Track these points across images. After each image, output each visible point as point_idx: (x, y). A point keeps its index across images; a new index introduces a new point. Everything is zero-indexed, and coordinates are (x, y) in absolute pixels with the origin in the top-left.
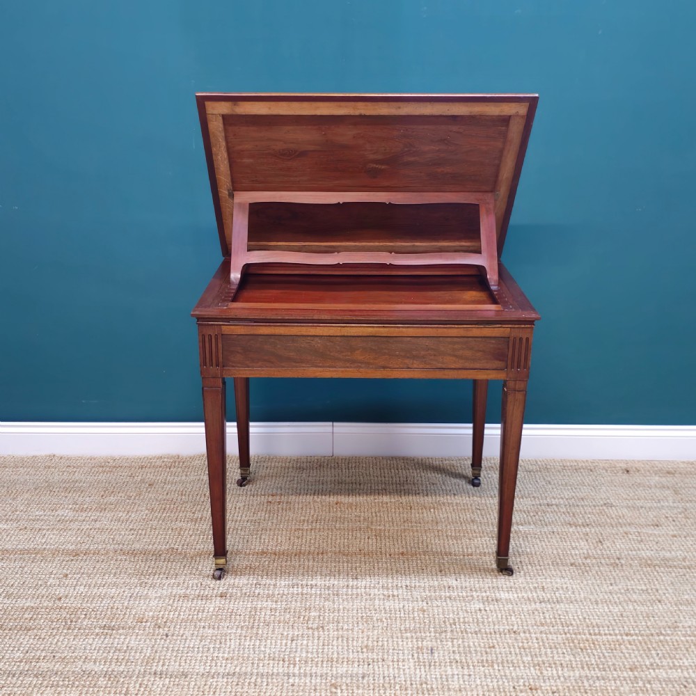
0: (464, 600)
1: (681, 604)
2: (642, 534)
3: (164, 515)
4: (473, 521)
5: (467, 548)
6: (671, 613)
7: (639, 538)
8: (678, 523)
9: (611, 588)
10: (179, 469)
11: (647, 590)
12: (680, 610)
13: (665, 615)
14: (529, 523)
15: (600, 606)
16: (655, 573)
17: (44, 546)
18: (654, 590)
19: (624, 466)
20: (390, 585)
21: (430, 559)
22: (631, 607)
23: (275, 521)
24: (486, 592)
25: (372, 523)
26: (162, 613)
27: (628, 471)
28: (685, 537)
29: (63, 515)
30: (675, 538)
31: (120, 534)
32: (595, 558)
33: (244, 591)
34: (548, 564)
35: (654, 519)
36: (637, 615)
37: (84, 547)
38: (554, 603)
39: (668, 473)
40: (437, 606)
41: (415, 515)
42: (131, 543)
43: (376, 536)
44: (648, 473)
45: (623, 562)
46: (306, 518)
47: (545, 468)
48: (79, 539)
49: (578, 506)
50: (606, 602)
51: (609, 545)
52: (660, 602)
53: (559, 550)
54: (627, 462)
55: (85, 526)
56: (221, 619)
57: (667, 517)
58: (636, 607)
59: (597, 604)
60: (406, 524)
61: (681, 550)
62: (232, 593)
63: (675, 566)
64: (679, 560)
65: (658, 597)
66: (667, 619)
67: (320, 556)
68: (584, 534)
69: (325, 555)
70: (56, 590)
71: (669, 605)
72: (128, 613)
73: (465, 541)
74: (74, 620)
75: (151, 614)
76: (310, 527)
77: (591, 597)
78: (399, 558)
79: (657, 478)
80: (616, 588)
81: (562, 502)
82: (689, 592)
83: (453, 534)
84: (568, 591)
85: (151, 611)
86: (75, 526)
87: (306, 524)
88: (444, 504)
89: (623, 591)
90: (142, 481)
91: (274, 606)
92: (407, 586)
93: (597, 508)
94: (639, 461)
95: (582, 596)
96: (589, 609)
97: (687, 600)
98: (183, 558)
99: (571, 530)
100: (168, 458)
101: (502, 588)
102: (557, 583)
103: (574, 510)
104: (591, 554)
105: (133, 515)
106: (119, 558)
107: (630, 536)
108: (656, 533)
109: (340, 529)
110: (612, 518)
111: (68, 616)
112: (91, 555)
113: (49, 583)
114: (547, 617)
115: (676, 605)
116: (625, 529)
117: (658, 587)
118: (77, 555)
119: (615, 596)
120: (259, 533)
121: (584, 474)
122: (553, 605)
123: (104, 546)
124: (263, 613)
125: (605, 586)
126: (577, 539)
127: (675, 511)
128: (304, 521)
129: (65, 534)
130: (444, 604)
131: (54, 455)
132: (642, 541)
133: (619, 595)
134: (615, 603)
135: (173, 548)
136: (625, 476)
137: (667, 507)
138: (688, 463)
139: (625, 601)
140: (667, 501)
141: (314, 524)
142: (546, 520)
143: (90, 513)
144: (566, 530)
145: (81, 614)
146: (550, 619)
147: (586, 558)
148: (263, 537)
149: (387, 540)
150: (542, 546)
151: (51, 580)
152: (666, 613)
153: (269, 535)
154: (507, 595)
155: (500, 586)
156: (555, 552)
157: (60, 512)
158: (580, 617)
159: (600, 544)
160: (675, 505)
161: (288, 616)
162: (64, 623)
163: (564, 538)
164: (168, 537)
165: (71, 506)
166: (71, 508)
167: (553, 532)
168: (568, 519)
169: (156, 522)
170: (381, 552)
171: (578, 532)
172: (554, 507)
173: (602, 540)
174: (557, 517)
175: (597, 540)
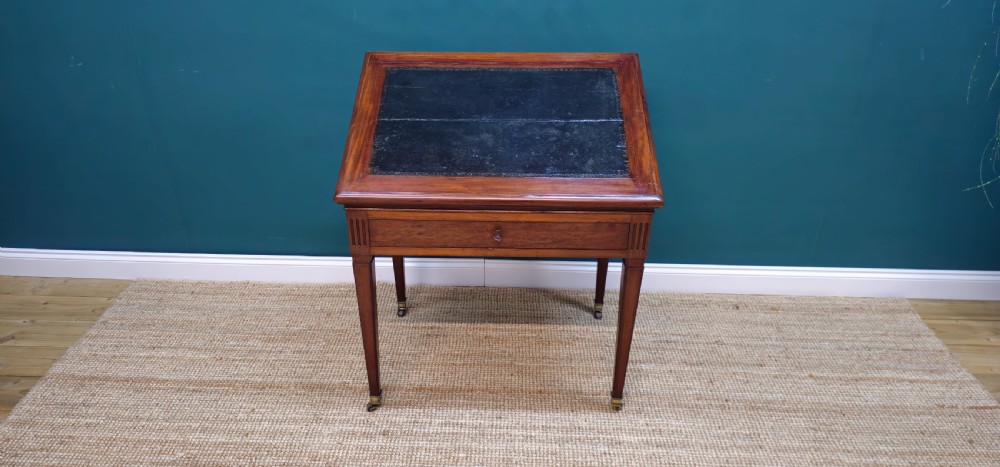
0: (591, 443)
2: (748, 375)
4: (602, 358)
5: (596, 387)
7: (745, 379)
8: (779, 363)
9: (719, 431)
11: (750, 434)
12: (778, 457)
14: (651, 362)
15: (709, 451)
16: (758, 417)
18: (757, 435)
19: (735, 301)
21: (564, 398)
22: (736, 453)
23: (433, 355)
26: (333, 451)
28: (785, 379)
30: (777, 380)
32: (706, 399)
33: (403, 429)
34: (666, 406)
35: (759, 358)
37: (269, 379)
38: (669, 447)
39: (773, 309)
40: (568, 449)
43: (518, 372)
44: (755, 309)
47: (665, 301)
48: (266, 371)
49: (693, 343)
50: (714, 446)
51: (719, 385)
54: (737, 296)
55: (272, 357)
57: (770, 356)
60: (544, 361)
61: (782, 392)
62: (393, 432)
63: (775, 409)
64: (779, 402)
65: (760, 442)
67: (470, 393)
68: (697, 373)
69: (474, 392)
72: (304, 450)
73: (594, 379)
75: (324, 451)
77: (702, 441)
78: (537, 396)
79: (762, 314)
80: (723, 432)
81: (679, 338)
84: (682, 434)
85: (323, 448)
88: (578, 339)
89: (729, 435)
92: (543, 426)
94: (747, 296)
95: (694, 439)
99: (686, 368)
102: (672, 425)
103: (689, 348)
104: (703, 395)
108: (760, 373)
109: (488, 365)
110: (723, 357)
116: (733, 369)
117: (760, 431)
119: (722, 440)
120: (419, 367)
121: (699, 309)
122: (668, 450)
124: (419, 453)
125: (714, 429)
126: (691, 378)
127: (778, 350)
130: (574, 446)
132: (748, 382)
133: (726, 440)
134: (722, 448)
135: (345, 382)
136: (735, 312)
137: (771, 345)
138: (790, 298)
140: (771, 340)
142: (665, 358)
143: (276, 344)
144: (682, 368)
147: (698, 399)
148: (422, 372)
149: (528, 377)
152: (766, 459)
153: (427, 371)
154: (628, 437)
156: (672, 392)
160: (778, 343)
161: (440, 457)
163: (680, 378)
164: (341, 370)
165: (260, 336)
166: (261, 338)
167: (671, 371)
168: (684, 357)
169: (331, 355)
170: (522, 390)
171: (692, 371)
172: (673, 344)
173: (713, 380)
174: (674, 355)
175: (709, 380)
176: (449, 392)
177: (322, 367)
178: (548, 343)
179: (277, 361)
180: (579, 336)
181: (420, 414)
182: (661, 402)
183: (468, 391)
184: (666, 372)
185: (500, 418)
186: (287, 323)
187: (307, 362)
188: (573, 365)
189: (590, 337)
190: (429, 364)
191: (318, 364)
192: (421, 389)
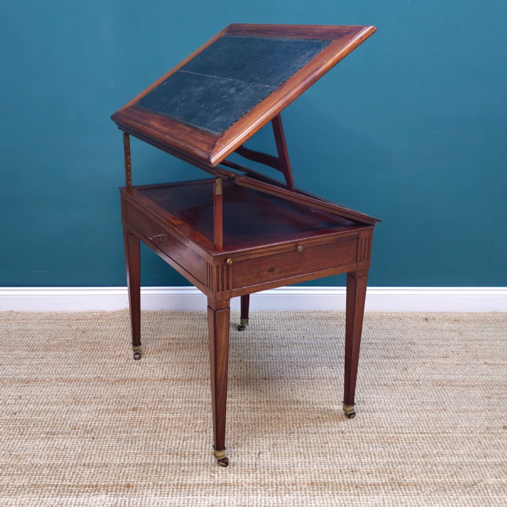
0: (308, 411)
1: (460, 412)
2: (435, 364)
3: (93, 353)
4: (316, 356)
5: (311, 374)
6: (453, 418)
7: (433, 366)
8: (460, 356)
9: (412, 401)
10: (105, 321)
11: (437, 402)
12: (459, 416)
13: (449, 420)
15: (403, 413)
16: (443, 391)
17: (4, 376)
18: (442, 402)
19: (424, 316)
20: (255, 401)
21: (285, 382)
22: (425, 414)
23: (173, 357)
24: (323, 405)
25: (244, 357)
26: (90, 422)
27: (427, 320)
28: (465, 365)
29: (18, 354)
30: (458, 366)
31: (60, 367)
32: (401, 380)
33: (150, 406)
34: (368, 385)
35: (444, 353)
36: (429, 420)
37: (33, 377)
38: (371, 412)
39: (455, 320)
40: (289, 415)
41: (275, 351)
42: (68, 373)
43: (246, 366)
44: (441, 321)
45: (421, 383)
46: (197, 355)
48: (30, 371)
49: (390, 344)
50: (408, 411)
51: (411, 371)
52: (445, 410)
53: (376, 375)
54: (426, 313)
55: (35, 362)
56: (133, 426)
57: (453, 352)
58: (429, 414)
59: (401, 412)
60: (268, 358)
61: (462, 374)
62: (141, 408)
63: (457, 386)
64: (460, 381)
65: (444, 407)
66: (449, 422)
68: (394, 364)
70: (12, 407)
71: (452, 412)
72: (65, 423)
73: (310, 369)
74: (26, 428)
75: (82, 423)
76: (199, 360)
77: (398, 408)
78: (263, 381)
79: (447, 324)
80: (415, 401)
81: (379, 341)
82: (466, 403)
83: (302, 365)
84: (382, 403)
85: (82, 421)
86: (27, 362)
87: (196, 359)
88: (296, 343)
89: (420, 403)
90: (77, 329)
91: (171, 417)
92: (267, 401)
93: (404, 345)
94: (435, 313)
95: (391, 406)
96: (396, 416)
97: (465, 409)
98: (107, 384)
99: (385, 361)
100: (96, 313)
101: (335, 402)
102: (374, 398)
103: (388, 348)
104: (399, 378)
105: (70, 354)
106: (60, 384)
107: (426, 365)
108: (445, 362)
110: (415, 352)
111: (21, 426)
112: (39, 383)
113: (7, 403)
114: (366, 422)
115: (456, 412)
116: (423, 360)
117: (445, 400)
118: (28, 382)
119: (414, 407)
120: (162, 365)
121: (396, 321)
122: (371, 414)
123: (49, 376)
124: (163, 422)
125: (407, 400)
126: (389, 367)
127: (459, 347)
128: (195, 357)
129: (20, 367)
130: (293, 414)
131: (12, 311)
132: (435, 368)
133: (417, 406)
134: (414, 411)
135: (99, 377)
136: (425, 323)
137: (454, 344)
138: (469, 313)
139: (421, 410)
140: (454, 340)
141: (202, 359)
142: (368, 354)
143: (38, 353)
144: (382, 361)
145: (31, 424)
146: (368, 423)
147: (395, 380)
148: (165, 368)
149: (255, 369)
150: (364, 372)
151: (9, 400)
152: (449, 418)
153: (169, 367)
154: (338, 406)
155: (333, 400)
156: (373, 376)
158: (389, 422)
159: (405, 371)
160: (459, 343)
161: (181, 424)
162: (18, 431)
163: (380, 367)
164: (95, 369)
165: (24, 348)
166: (24, 349)
167: (372, 363)
168: (384, 353)
169: (87, 359)
170: (249, 377)
171: (390, 362)
172: (374, 345)
173: (406, 368)
174: (375, 352)
175: (404, 368)
176: (188, 381)
177: (79, 368)
178: (271, 347)
179: (39, 364)
180: (297, 341)
181: (164, 396)
182: (364, 383)
183: (204, 380)
184: (368, 363)
185: (231, 396)
186: (48, 338)
187: (65, 364)
188: (292, 360)
189: (306, 342)
190: (170, 363)
191: (75, 365)
192: (164, 379)
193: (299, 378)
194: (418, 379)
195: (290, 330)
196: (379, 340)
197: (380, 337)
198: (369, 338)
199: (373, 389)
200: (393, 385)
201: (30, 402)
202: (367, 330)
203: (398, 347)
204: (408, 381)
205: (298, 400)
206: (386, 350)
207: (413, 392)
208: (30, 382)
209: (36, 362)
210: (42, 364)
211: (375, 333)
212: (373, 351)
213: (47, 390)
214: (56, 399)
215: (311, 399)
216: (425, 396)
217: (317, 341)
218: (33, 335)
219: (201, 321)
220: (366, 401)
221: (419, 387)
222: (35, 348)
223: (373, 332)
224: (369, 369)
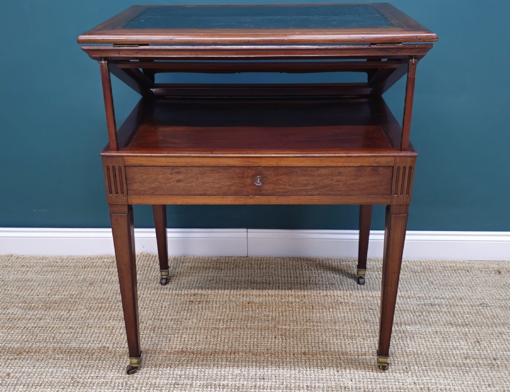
4: (366, 321)
5: (361, 348)
14: (416, 323)
19: (496, 267)
20: (293, 385)
21: (328, 358)
23: (195, 320)
25: (279, 322)
27: (499, 272)
29: (12, 314)
31: (60, 333)
37: (28, 345)
41: (316, 315)
42: (69, 341)
43: (281, 335)
45: (499, 362)
46: (222, 318)
48: (24, 337)
49: (457, 306)
51: (485, 345)
53: (442, 350)
54: (498, 262)
60: (308, 324)
67: (233, 356)
68: (463, 334)
69: (237, 354)
73: (359, 340)
76: (225, 325)
78: (301, 357)
81: (443, 302)
86: (21, 324)
87: (221, 324)
90: (84, 280)
92: (308, 387)
93: (474, 308)
98: (113, 357)
99: (452, 330)
102: (441, 384)
103: (454, 310)
106: (57, 356)
107: (504, 336)
109: (251, 328)
110: (488, 318)
112: (32, 354)
116: (499, 329)
118: (20, 353)
120: (181, 332)
123: (45, 344)
128: (220, 320)
129: (13, 332)
135: (105, 347)
136: (498, 277)
141: (228, 323)
142: (430, 320)
143: (36, 312)
144: (448, 329)
147: (466, 358)
149: (292, 339)
150: (427, 346)
153: (189, 334)
156: (438, 352)
157: (10, 311)
159: (478, 344)
163: (446, 338)
164: (101, 335)
165: (20, 304)
166: (21, 307)
167: (436, 332)
168: (449, 319)
169: (92, 321)
170: (286, 351)
171: (458, 332)
172: (437, 306)
173: (479, 340)
174: (439, 317)
175: (475, 340)
176: (211, 355)
177: (82, 333)
178: (311, 307)
179: (35, 327)
180: (343, 300)
181: (180, 376)
182: (428, 361)
183: (231, 353)
184: (431, 332)
185: (264, 379)
186: (49, 292)
187: (66, 328)
188: (337, 328)
189: (354, 302)
190: (191, 328)
191: (78, 330)
192: (182, 352)
193: (347, 354)
194: (495, 356)
195: (335, 284)
196: (442, 300)
197: (444, 296)
198: (430, 297)
199: (439, 371)
200: (464, 364)
201: (19, 382)
202: (427, 286)
203: (467, 310)
204: (482, 359)
205: (346, 385)
206: (452, 315)
207: (489, 375)
208: (22, 353)
209: (33, 325)
210: (39, 327)
211: (437, 290)
212: (437, 316)
213: (42, 365)
214: (50, 379)
215: (362, 385)
216: (505, 382)
217: (367, 300)
218: (33, 287)
219: (229, 271)
220: (431, 388)
221: (496, 369)
222: (33, 305)
223: (435, 289)
224: (433, 342)
